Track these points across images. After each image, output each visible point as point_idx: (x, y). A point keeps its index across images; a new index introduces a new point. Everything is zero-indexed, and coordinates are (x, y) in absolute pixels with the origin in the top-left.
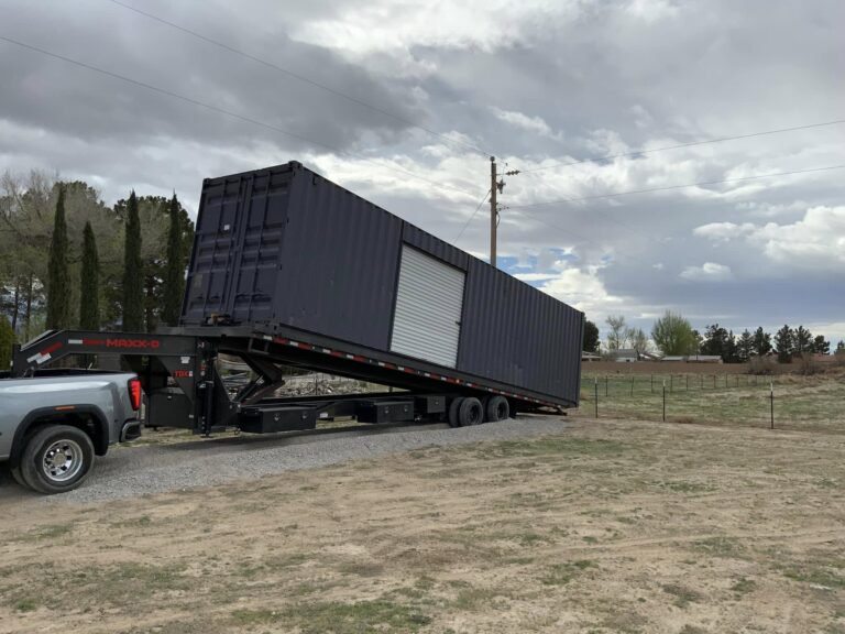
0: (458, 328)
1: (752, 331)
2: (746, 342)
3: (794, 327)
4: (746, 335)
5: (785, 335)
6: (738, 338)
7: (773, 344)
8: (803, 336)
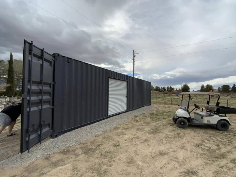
0: (126, 98)
1: (163, 87)
2: (162, 89)
3: (169, 86)
4: (162, 87)
5: (168, 87)
6: (161, 88)
7: (166, 89)
8: (171, 87)
